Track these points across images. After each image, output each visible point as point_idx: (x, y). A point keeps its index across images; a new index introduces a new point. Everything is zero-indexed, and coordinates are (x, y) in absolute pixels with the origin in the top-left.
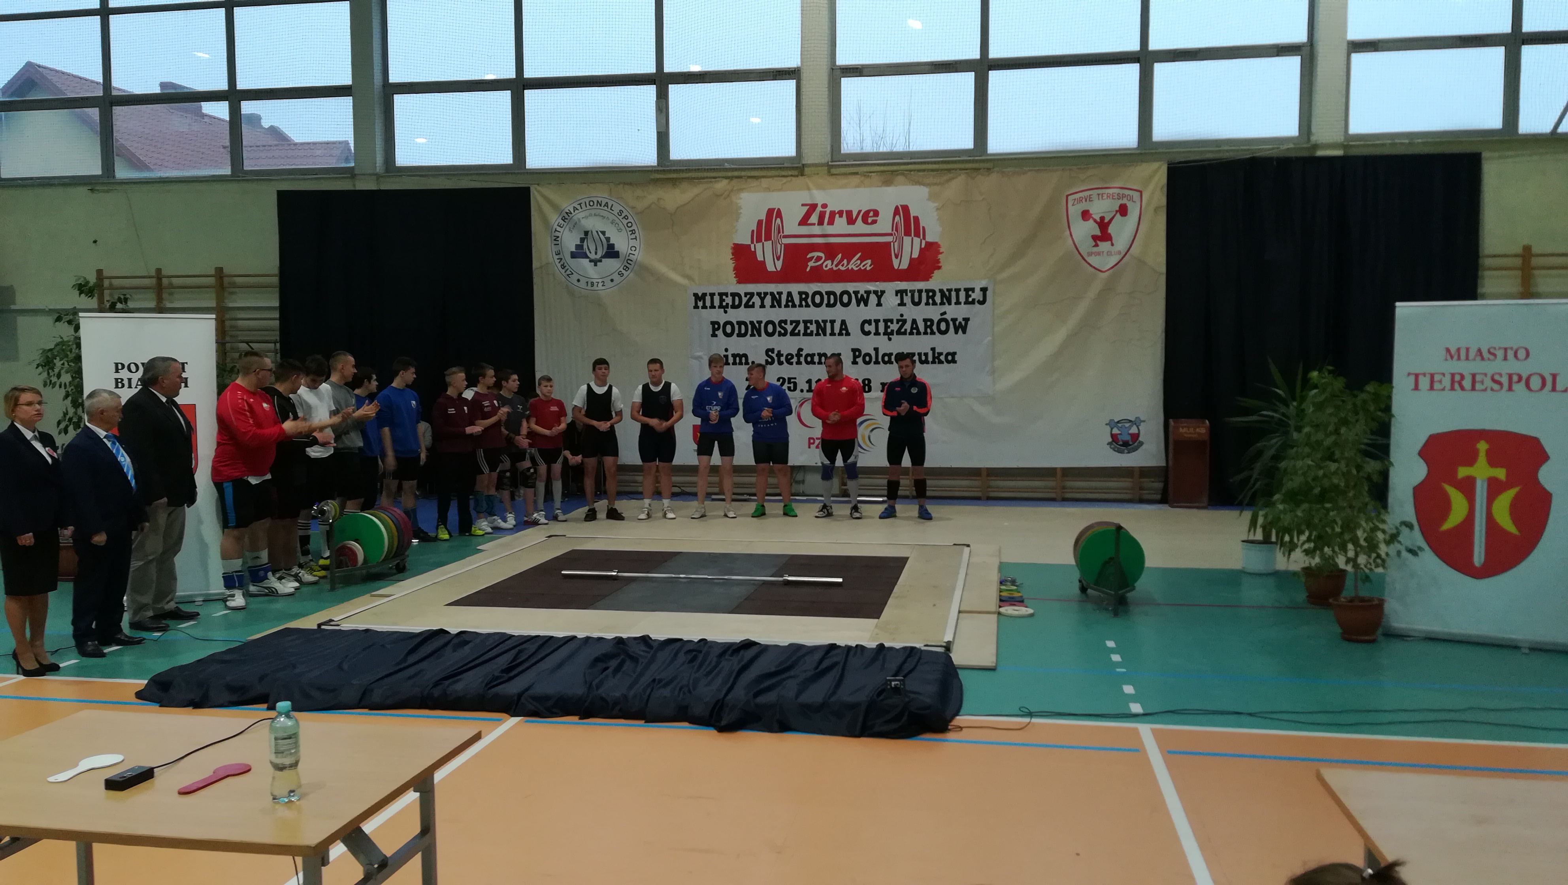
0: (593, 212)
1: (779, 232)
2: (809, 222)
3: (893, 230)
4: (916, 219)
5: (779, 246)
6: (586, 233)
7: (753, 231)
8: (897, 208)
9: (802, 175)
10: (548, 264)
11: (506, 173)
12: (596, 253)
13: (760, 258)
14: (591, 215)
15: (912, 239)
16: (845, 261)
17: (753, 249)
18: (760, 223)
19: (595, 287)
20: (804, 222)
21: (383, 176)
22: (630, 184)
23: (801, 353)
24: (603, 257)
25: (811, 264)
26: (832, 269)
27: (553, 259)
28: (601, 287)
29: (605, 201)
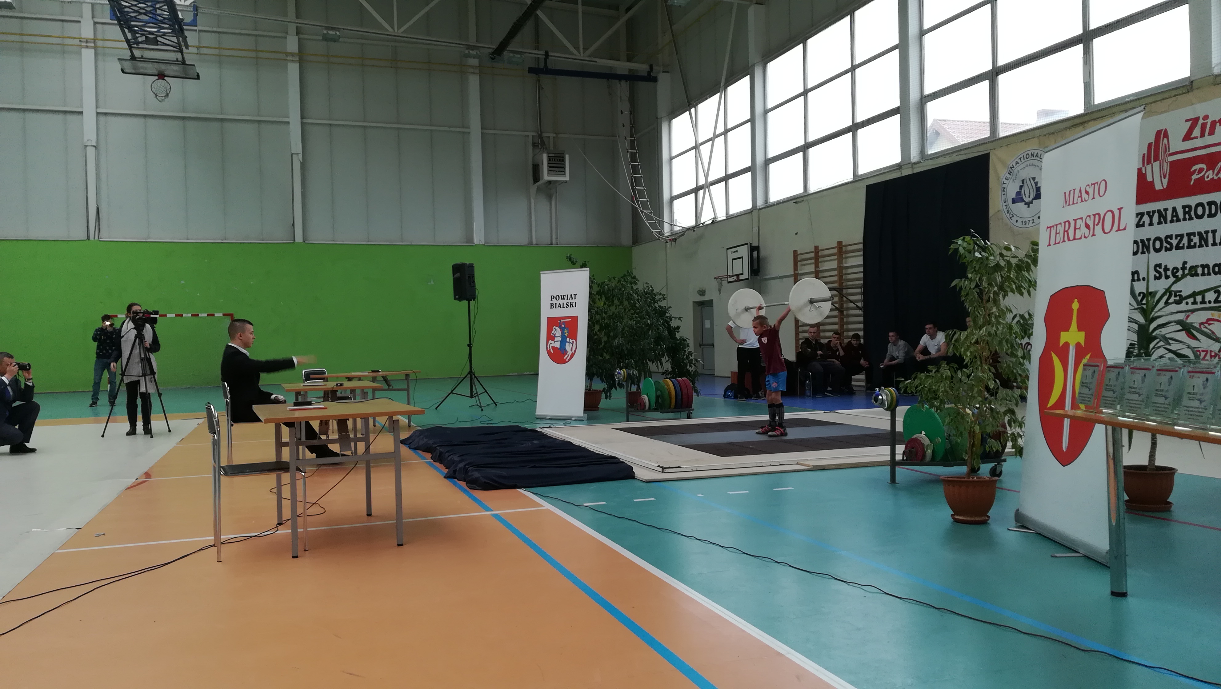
0: (1028, 163)
2: (1192, 136)
5: (1165, 164)
6: (1023, 181)
7: (1144, 154)
9: (1189, 92)
11: (982, 145)
12: (1029, 197)
13: (1149, 179)
14: (1027, 166)
17: (1144, 172)
18: (1150, 145)
19: (1027, 226)
20: (1188, 137)
21: (915, 163)
22: (1053, 133)
23: (1186, 266)
24: (1033, 199)
25: (1195, 177)
26: (1212, 179)
27: (1001, 206)
28: (1031, 224)
29: (1036, 152)
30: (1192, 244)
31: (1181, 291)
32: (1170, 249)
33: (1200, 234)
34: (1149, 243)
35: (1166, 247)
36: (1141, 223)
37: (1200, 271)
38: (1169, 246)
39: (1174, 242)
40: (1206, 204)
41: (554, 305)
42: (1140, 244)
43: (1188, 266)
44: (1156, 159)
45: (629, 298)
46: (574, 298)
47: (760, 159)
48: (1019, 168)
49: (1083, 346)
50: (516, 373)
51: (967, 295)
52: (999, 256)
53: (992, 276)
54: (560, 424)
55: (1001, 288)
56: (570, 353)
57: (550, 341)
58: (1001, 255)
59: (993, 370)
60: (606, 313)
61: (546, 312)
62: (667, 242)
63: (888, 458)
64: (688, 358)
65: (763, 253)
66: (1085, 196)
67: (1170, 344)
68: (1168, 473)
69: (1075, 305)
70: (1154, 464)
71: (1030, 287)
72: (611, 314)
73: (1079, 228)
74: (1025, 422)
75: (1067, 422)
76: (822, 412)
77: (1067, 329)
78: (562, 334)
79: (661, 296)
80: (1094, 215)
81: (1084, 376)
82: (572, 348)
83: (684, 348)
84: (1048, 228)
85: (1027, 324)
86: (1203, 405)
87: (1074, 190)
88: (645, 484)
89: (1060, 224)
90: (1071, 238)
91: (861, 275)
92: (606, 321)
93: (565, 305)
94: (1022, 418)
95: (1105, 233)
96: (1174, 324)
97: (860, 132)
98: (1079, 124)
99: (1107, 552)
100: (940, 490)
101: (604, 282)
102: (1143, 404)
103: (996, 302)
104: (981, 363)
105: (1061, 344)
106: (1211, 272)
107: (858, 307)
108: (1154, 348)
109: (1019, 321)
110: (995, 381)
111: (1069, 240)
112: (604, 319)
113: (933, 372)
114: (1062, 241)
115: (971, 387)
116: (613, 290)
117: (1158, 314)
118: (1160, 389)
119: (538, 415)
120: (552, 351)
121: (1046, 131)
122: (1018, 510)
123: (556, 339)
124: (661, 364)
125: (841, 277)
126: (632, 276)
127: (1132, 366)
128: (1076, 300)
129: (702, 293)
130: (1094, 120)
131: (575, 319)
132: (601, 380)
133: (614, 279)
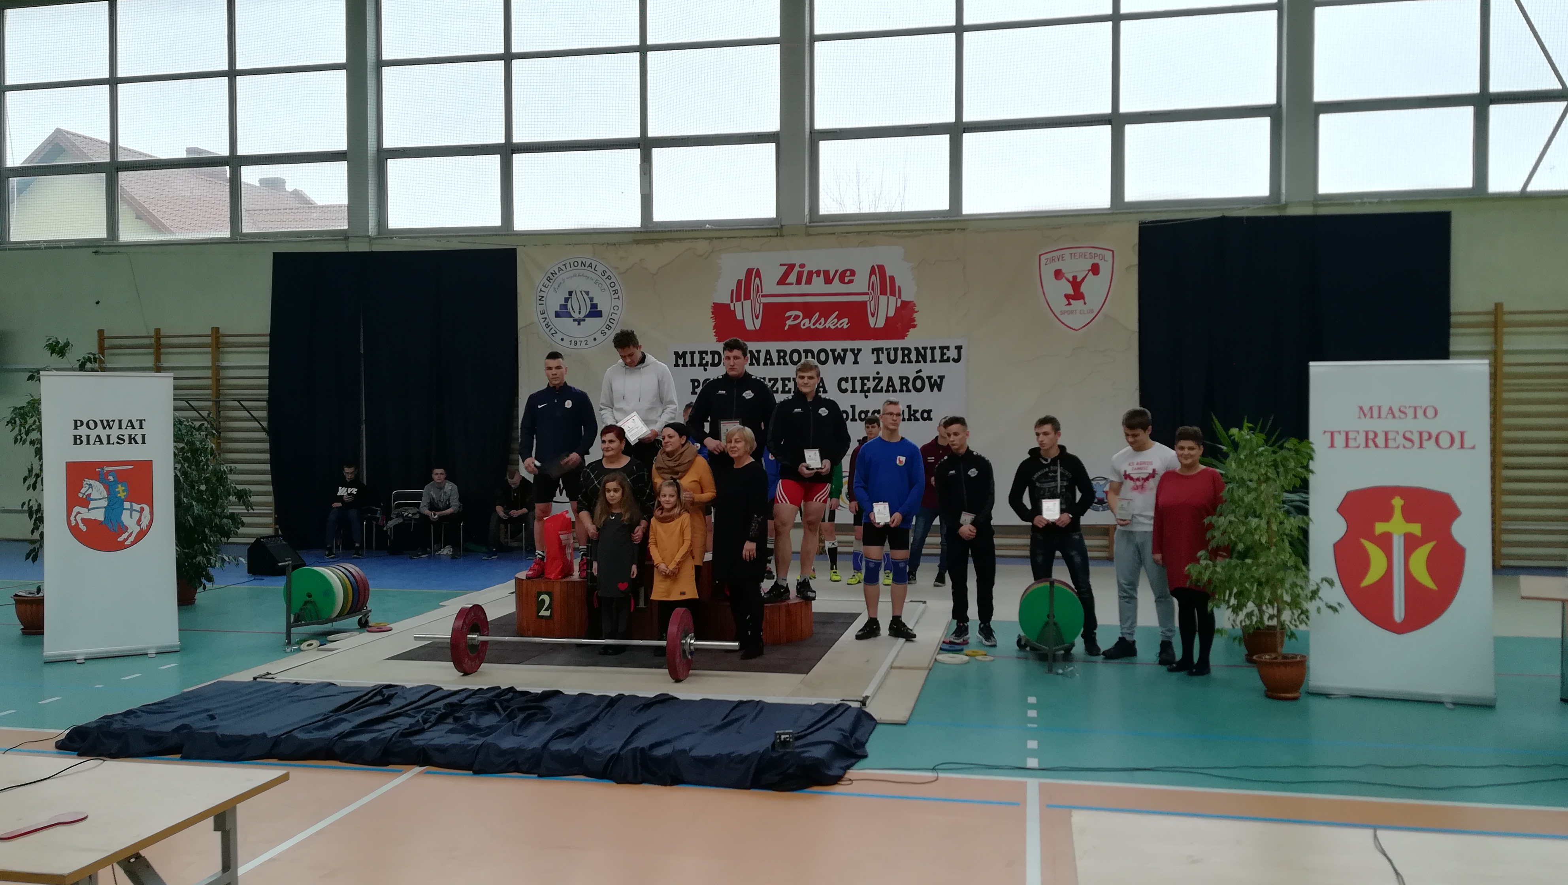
0: (577, 272)
1: (758, 292)
2: (787, 282)
3: (869, 289)
4: (892, 279)
5: (758, 305)
6: (570, 293)
7: (732, 291)
8: (873, 267)
9: (781, 236)
10: (533, 323)
11: (493, 235)
12: (580, 313)
13: (739, 317)
14: (575, 276)
15: (888, 298)
16: (823, 319)
17: (732, 308)
18: (739, 282)
20: (782, 281)
21: (376, 238)
22: (614, 244)
25: (789, 322)
26: (809, 328)
27: (538, 318)
28: (584, 346)
29: (588, 261)
41: (84, 439)
44: (747, 297)
46: (136, 425)
48: (563, 276)
49: (1418, 535)
56: (133, 530)
57: (77, 509)
61: (60, 452)
66: (1398, 414)
78: (108, 492)
82: (138, 521)
87: (1379, 407)
89: (1357, 431)
93: (113, 440)
107: (263, 429)
120: (84, 528)
123: (92, 504)
125: (217, 380)
131: (144, 466)
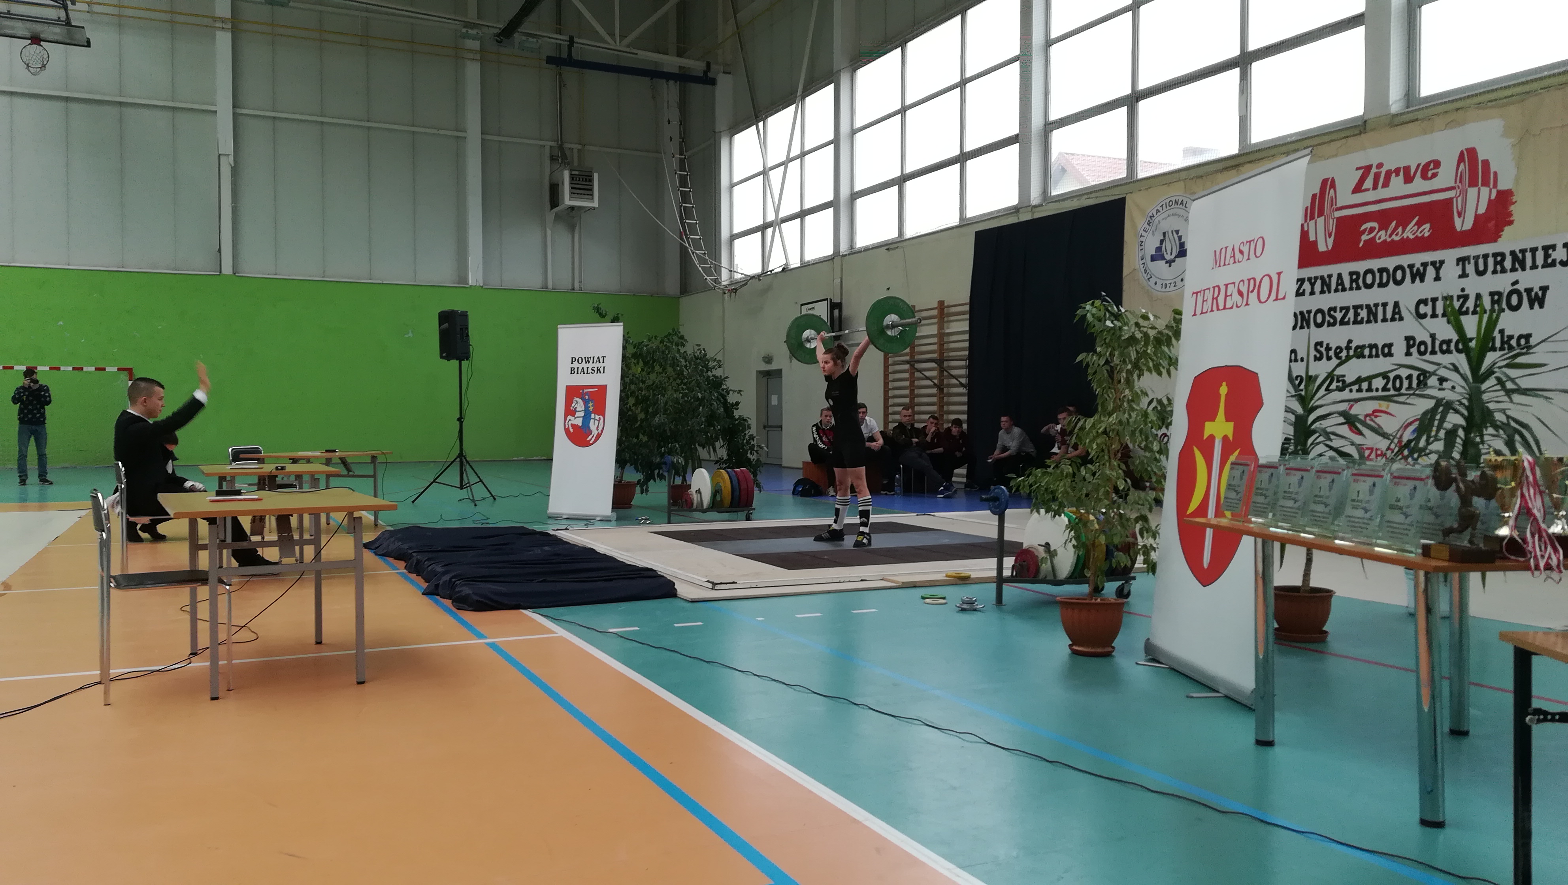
0: (1171, 211)
1: (1332, 205)
2: (1363, 188)
3: (1456, 182)
4: (1486, 163)
5: (1331, 221)
6: (1164, 234)
7: (1307, 208)
8: (1462, 153)
10: (1135, 270)
11: (1116, 187)
12: (1171, 254)
13: (1312, 238)
14: (1169, 216)
15: (1479, 189)
16: (1400, 230)
17: (1306, 229)
18: (1314, 196)
19: (1168, 289)
20: (1358, 189)
21: (1035, 207)
22: (1201, 177)
23: (1351, 345)
24: (1176, 257)
25: (1364, 237)
26: (1385, 241)
27: (1138, 264)
28: (1172, 288)
29: (1181, 199)
30: (1359, 318)
31: (1344, 376)
32: (1334, 324)
33: (1368, 306)
34: (1309, 316)
35: (1329, 321)
36: (1301, 291)
37: (1367, 352)
38: (1332, 321)
39: (1339, 315)
40: (1376, 271)
41: (576, 370)
42: (1299, 317)
43: (1353, 345)
44: (1321, 214)
45: (675, 363)
46: (601, 361)
47: (845, 192)
48: (1160, 218)
49: (1231, 439)
50: (522, 458)
51: (1095, 373)
52: (1134, 326)
53: (1125, 351)
54: (580, 526)
55: (1136, 366)
56: (595, 433)
57: (569, 417)
58: (1137, 324)
59: (1123, 467)
60: (643, 382)
61: (565, 379)
62: (725, 293)
63: (994, 574)
64: (748, 442)
65: (845, 312)
66: (1238, 255)
67: (1331, 440)
68: (1324, 596)
69: (1224, 390)
70: (1309, 584)
71: (1170, 365)
72: (651, 383)
73: (1231, 295)
74: (1160, 531)
75: (1209, 532)
76: (915, 514)
77: (1213, 418)
78: (585, 408)
79: (716, 363)
80: (1249, 280)
81: (1231, 477)
82: (598, 427)
83: (744, 430)
84: (1193, 293)
85: (1166, 412)
86: (1368, 515)
87: (1226, 248)
88: (689, 604)
89: (1209, 289)
90: (1221, 307)
91: (967, 344)
92: (643, 393)
93: (590, 371)
94: (1157, 527)
95: (1260, 302)
96: (1337, 415)
97: (970, 164)
98: (1232, 166)
99: (1252, 692)
100: (1056, 613)
101: (643, 342)
102: (1300, 512)
103: (1129, 383)
104: (1110, 458)
105: (1205, 437)
106: (1380, 353)
107: (962, 385)
108: (1312, 444)
109: (1155, 408)
110: (1126, 481)
111: (1218, 309)
112: (641, 389)
113: (1052, 467)
114: (1209, 310)
115: (1097, 489)
116: (653, 352)
117: (1317, 403)
118: (1319, 494)
119: (551, 514)
120: (572, 430)
121: (1193, 173)
122: (1148, 639)
123: (577, 414)
124: (715, 450)
125: (941, 344)
126: (679, 335)
127: (1287, 466)
128: (1224, 384)
129: (768, 360)
130: (1250, 162)
131: (603, 389)
132: (635, 469)
133: (655, 338)
